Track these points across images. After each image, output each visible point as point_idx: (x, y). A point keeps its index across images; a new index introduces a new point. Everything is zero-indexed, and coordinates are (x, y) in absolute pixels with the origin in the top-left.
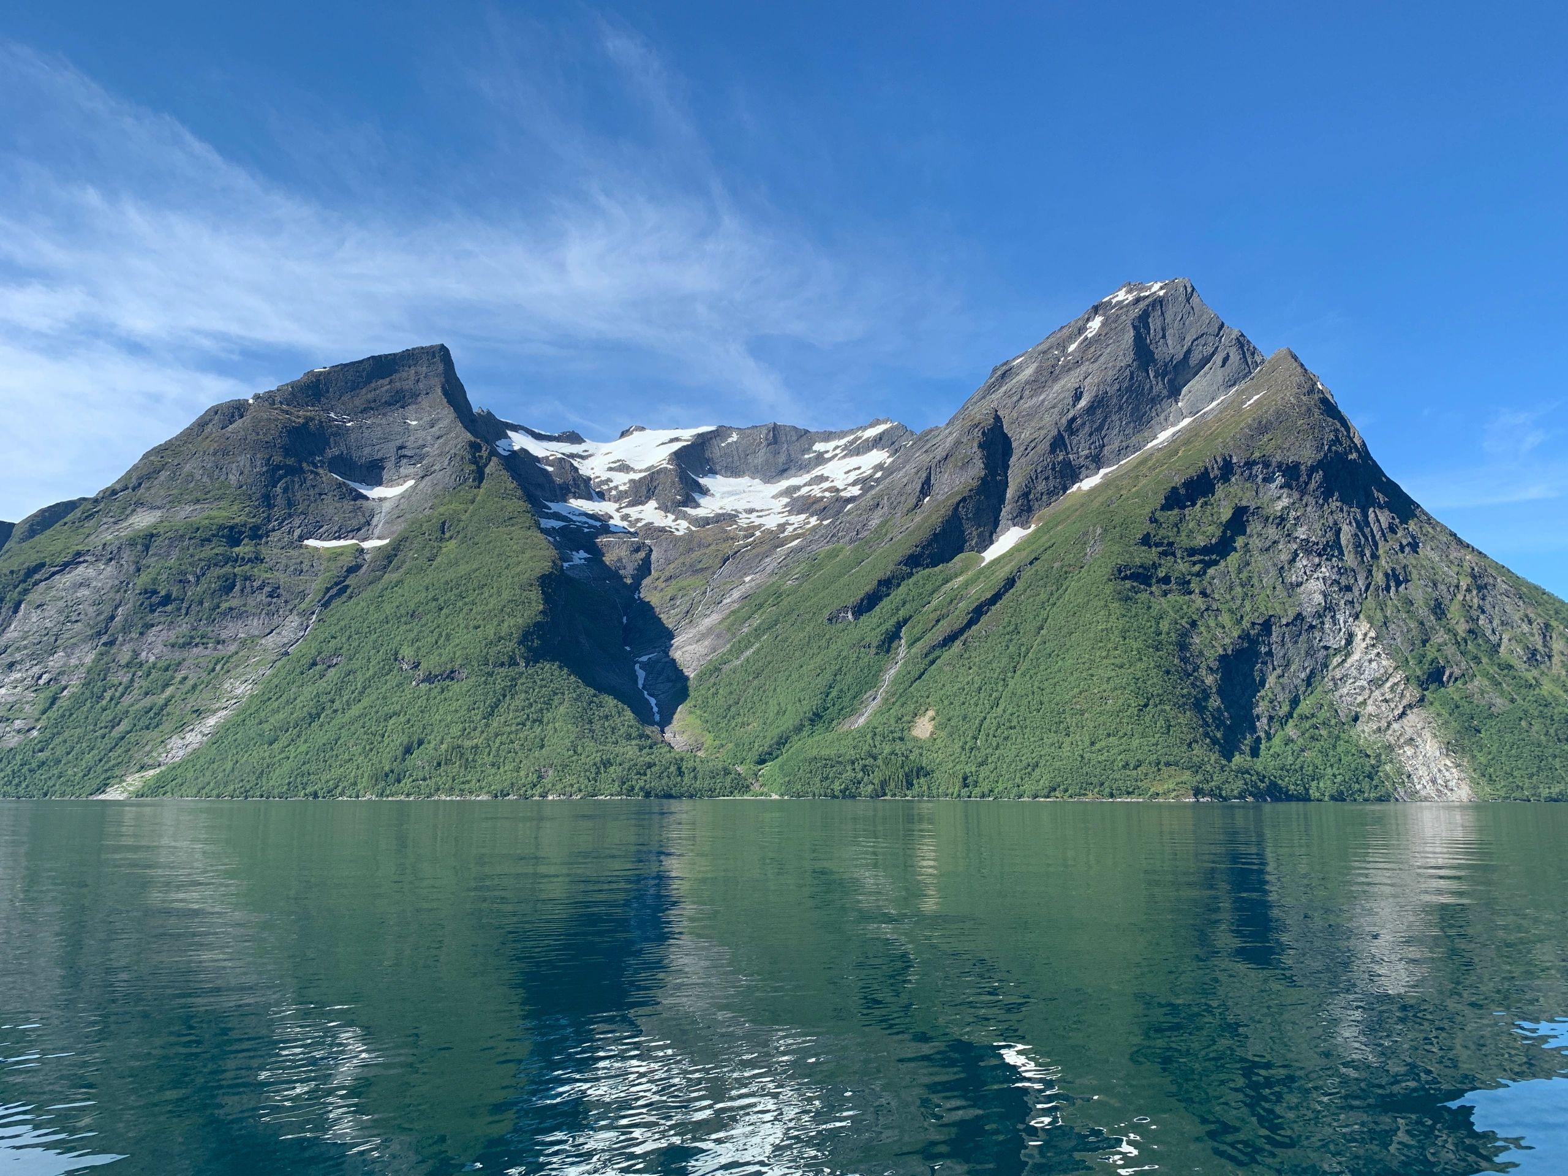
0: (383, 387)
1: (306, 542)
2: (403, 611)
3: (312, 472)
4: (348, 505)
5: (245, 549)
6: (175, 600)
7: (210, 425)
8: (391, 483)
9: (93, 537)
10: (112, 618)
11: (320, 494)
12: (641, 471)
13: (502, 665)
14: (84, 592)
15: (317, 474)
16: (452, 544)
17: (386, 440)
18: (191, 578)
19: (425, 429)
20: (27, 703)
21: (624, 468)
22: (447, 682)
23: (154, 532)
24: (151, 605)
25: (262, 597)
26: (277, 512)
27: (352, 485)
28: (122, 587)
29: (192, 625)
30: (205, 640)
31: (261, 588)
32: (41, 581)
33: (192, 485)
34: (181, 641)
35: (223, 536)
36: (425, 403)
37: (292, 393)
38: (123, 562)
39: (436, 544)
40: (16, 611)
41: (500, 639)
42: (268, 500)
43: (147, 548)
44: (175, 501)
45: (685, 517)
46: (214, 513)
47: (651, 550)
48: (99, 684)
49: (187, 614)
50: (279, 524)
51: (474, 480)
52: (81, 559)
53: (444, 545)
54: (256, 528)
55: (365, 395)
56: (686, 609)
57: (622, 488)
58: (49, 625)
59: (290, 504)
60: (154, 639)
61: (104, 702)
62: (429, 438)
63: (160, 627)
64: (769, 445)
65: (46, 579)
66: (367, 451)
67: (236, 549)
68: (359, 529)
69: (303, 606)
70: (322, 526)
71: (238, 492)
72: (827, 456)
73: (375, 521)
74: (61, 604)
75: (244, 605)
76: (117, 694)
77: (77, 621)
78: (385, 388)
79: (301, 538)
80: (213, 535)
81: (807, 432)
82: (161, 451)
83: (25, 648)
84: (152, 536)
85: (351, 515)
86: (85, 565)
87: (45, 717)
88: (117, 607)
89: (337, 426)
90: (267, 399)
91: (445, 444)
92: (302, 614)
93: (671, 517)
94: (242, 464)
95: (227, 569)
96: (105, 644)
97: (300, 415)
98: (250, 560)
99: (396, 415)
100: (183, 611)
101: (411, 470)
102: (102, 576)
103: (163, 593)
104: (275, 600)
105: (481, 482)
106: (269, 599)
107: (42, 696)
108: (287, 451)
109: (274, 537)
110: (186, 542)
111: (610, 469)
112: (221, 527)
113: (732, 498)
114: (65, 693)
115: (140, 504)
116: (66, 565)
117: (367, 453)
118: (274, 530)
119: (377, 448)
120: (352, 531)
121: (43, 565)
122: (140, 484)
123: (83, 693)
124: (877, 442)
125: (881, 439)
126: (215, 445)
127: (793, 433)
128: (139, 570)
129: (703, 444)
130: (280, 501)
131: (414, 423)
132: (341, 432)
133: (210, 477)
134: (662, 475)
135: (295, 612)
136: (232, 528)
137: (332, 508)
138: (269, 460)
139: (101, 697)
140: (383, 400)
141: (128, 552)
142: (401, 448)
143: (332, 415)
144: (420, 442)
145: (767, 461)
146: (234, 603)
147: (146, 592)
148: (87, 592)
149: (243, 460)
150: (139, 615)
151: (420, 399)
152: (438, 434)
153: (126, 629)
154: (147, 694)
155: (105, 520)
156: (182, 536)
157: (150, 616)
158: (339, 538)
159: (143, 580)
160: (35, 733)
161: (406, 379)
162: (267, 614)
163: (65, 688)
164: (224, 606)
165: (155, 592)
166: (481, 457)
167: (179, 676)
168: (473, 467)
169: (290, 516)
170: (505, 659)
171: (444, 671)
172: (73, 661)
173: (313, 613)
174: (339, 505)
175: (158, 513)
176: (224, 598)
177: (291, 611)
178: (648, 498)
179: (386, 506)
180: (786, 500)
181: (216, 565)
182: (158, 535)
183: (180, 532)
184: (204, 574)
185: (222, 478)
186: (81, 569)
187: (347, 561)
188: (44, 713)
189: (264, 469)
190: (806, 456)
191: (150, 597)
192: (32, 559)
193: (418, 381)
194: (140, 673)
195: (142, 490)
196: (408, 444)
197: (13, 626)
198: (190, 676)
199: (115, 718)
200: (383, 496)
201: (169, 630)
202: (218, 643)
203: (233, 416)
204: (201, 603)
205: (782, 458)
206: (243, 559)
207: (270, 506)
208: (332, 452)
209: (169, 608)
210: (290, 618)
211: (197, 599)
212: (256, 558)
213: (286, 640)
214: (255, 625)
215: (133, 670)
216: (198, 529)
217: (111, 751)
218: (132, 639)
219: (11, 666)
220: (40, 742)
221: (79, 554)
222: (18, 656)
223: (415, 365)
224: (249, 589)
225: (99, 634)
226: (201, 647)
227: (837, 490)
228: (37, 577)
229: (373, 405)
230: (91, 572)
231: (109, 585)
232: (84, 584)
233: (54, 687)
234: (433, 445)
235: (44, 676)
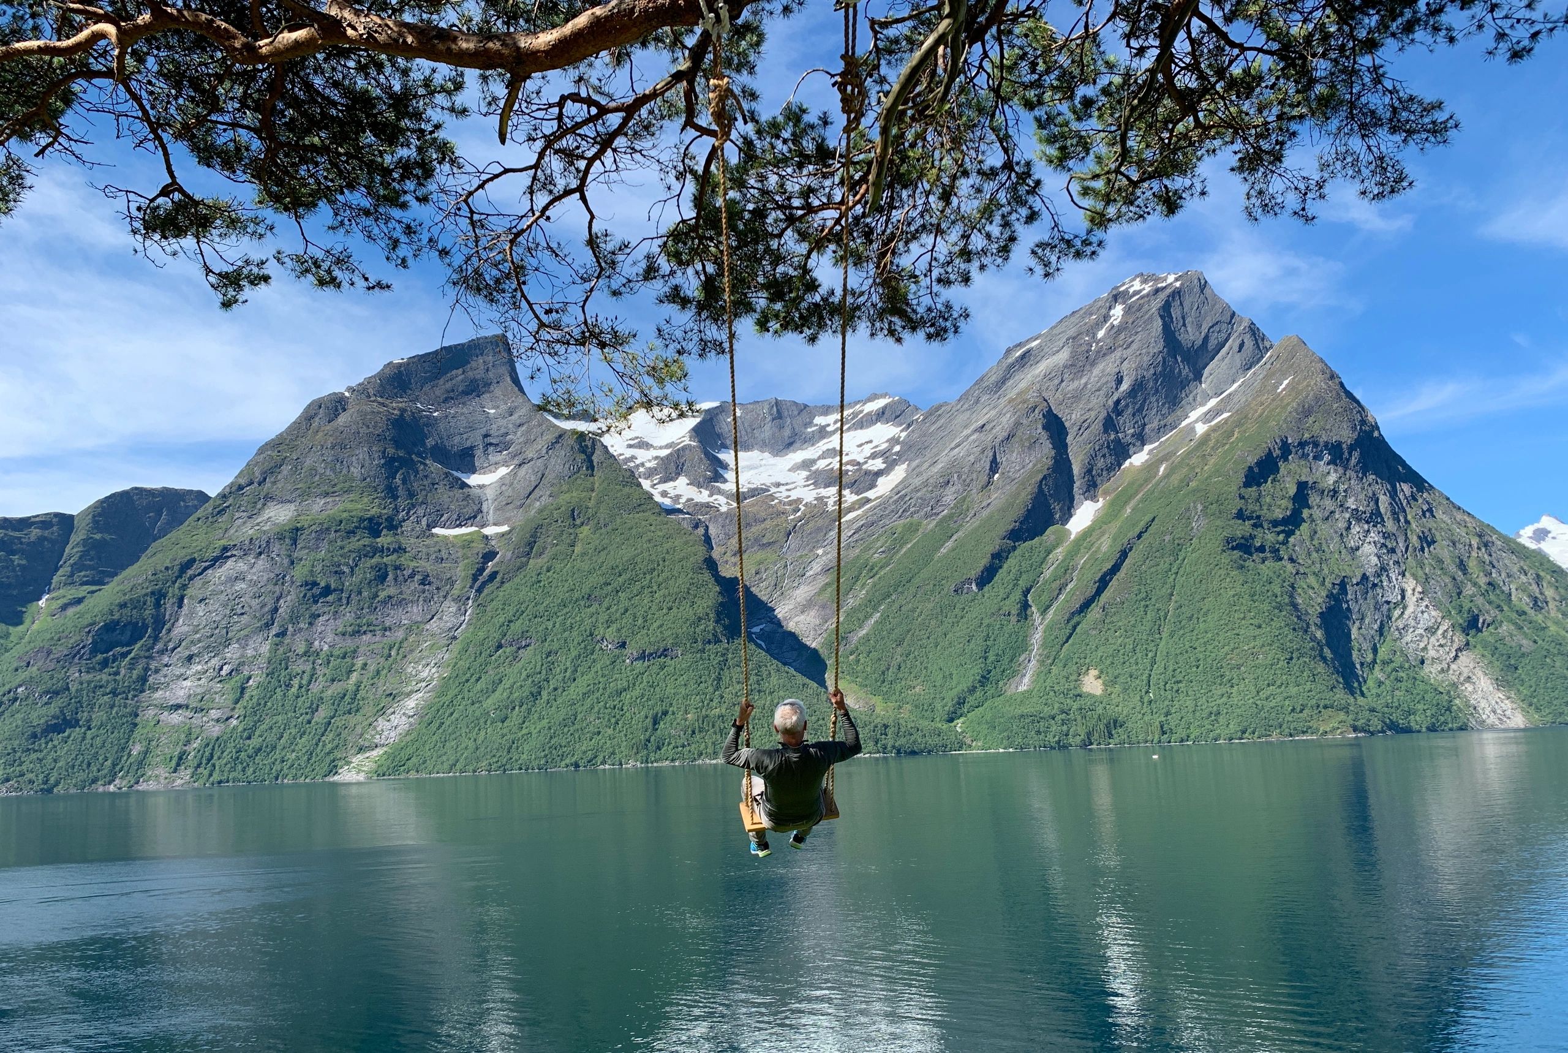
0: (458, 377)
1: (436, 531)
2: (576, 595)
3: (422, 463)
4: (458, 493)
5: (385, 540)
6: (335, 590)
7: (317, 419)
8: (484, 470)
9: (232, 531)
10: (276, 610)
11: (433, 484)
12: (661, 448)
13: (709, 642)
14: (240, 586)
15: (425, 465)
16: (585, 530)
17: (472, 429)
18: (346, 569)
19: (504, 417)
20: (216, 693)
21: (643, 445)
22: (662, 660)
23: (299, 525)
24: (313, 596)
25: (414, 585)
26: (402, 503)
27: (454, 473)
28: (279, 579)
29: (355, 613)
30: (372, 628)
31: (412, 576)
32: (195, 576)
33: (317, 478)
34: (350, 629)
35: (364, 528)
36: (498, 391)
37: (381, 385)
38: (273, 555)
39: (571, 531)
40: (180, 607)
41: (700, 619)
42: (391, 492)
43: (295, 542)
44: (305, 494)
45: (720, 492)
46: (349, 506)
47: (707, 527)
48: (283, 673)
49: (348, 603)
50: (408, 513)
51: (587, 469)
52: (229, 554)
53: (578, 531)
54: (390, 519)
55: (443, 385)
56: (773, 583)
57: (648, 465)
58: (217, 619)
59: (411, 495)
60: (323, 628)
61: (294, 690)
62: (511, 426)
63: (326, 617)
64: (773, 420)
65: (200, 574)
66: (457, 439)
67: (378, 540)
68: (475, 517)
69: (455, 592)
70: (442, 515)
71: (364, 484)
72: (829, 429)
73: (485, 507)
74: (223, 597)
75: (401, 593)
76: (304, 682)
77: (242, 614)
78: (460, 378)
79: (430, 527)
80: (356, 527)
81: (806, 406)
82: (277, 444)
83: (199, 641)
84: (297, 529)
85: (465, 503)
86: (234, 559)
87: (238, 706)
88: (278, 599)
89: (427, 416)
90: (360, 391)
91: (529, 431)
92: (457, 600)
93: (705, 493)
94: (361, 456)
95: (374, 561)
96: (277, 635)
97: (396, 405)
98: (395, 551)
99: (474, 404)
100: (344, 601)
101: (499, 457)
102: (254, 570)
103: (323, 584)
104: (427, 587)
105: (593, 470)
106: (422, 587)
107: (227, 686)
108: (397, 443)
109: (407, 526)
110: (333, 535)
111: (630, 446)
112: (362, 520)
113: (752, 472)
114: (251, 682)
115: (268, 498)
116: (216, 560)
117: (456, 443)
118: (404, 521)
119: (465, 436)
120: (469, 518)
121: (194, 560)
122: (265, 479)
123: (270, 682)
124: (881, 416)
125: (883, 413)
126: (331, 439)
127: (794, 408)
128: (292, 563)
129: (711, 419)
130: (401, 492)
131: (492, 411)
132: (432, 422)
133: (333, 470)
134: (687, 452)
135: (449, 598)
136: (371, 519)
137: (444, 495)
138: (384, 452)
139: (289, 686)
140: (460, 390)
141: (277, 546)
142: (486, 436)
143: (419, 405)
144: (503, 430)
145: (773, 435)
146: (392, 591)
147: (307, 584)
148: (243, 586)
149: (362, 453)
150: (305, 606)
151: (492, 388)
152: (518, 422)
153: (294, 618)
154: (333, 680)
155: (237, 515)
156: (328, 529)
157: (314, 608)
158: (460, 526)
159: (299, 573)
160: (234, 722)
161: (477, 367)
162: (425, 601)
163: (250, 678)
164: (382, 595)
165: (315, 584)
166: (586, 446)
167: (359, 662)
168: (583, 456)
169: (414, 506)
170: (711, 637)
171: (658, 649)
172: (250, 652)
173: (468, 599)
174: (451, 494)
175: (292, 507)
176: (380, 587)
177: (445, 597)
178: (678, 474)
179: (490, 494)
180: (805, 474)
181: (365, 556)
182: (302, 529)
183: (325, 526)
184: (356, 565)
185: (345, 471)
186: (230, 563)
187: (480, 547)
188: (237, 702)
189: (383, 461)
190: (809, 430)
191: (311, 589)
192: (183, 556)
193: (488, 370)
194: (320, 662)
195: (268, 485)
196: (492, 432)
197: (181, 621)
198: (369, 662)
199: (312, 704)
200: (481, 483)
201: (335, 619)
202: (385, 630)
203: (337, 410)
204: (360, 593)
205: (787, 432)
206: (388, 549)
207: (395, 497)
208: (430, 442)
209: (330, 598)
210: (447, 603)
211: (355, 589)
212: (400, 548)
213: (449, 625)
214: (416, 611)
215: (311, 658)
216: (341, 522)
217: (323, 735)
218: (301, 630)
219: (190, 658)
220: (245, 730)
221: (225, 549)
222: (194, 650)
223: (482, 354)
224: (401, 578)
225: (268, 625)
226: (369, 635)
227: (858, 464)
228: (190, 572)
229: (452, 395)
230: (241, 566)
231: (265, 579)
232: (239, 578)
233: (237, 679)
234: (515, 433)
235: (225, 668)
